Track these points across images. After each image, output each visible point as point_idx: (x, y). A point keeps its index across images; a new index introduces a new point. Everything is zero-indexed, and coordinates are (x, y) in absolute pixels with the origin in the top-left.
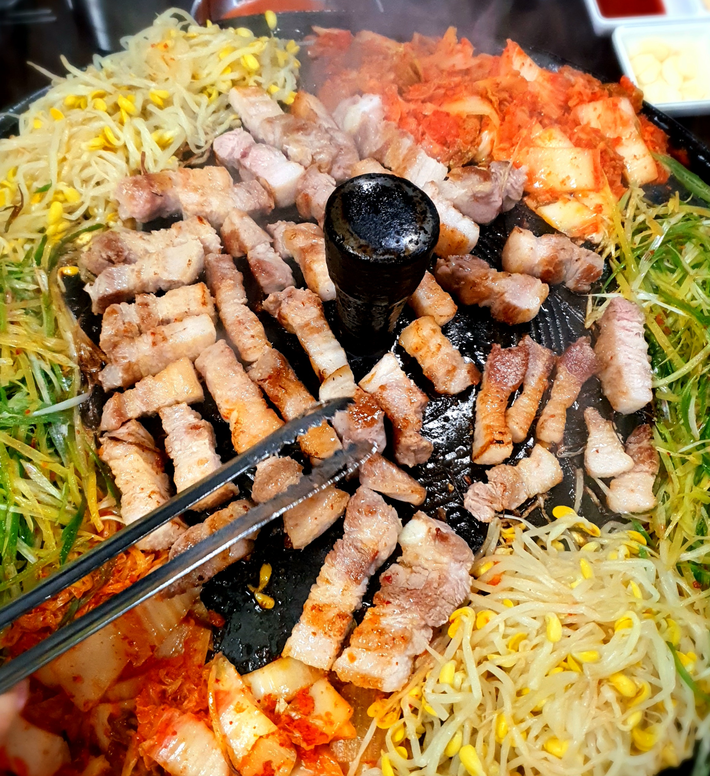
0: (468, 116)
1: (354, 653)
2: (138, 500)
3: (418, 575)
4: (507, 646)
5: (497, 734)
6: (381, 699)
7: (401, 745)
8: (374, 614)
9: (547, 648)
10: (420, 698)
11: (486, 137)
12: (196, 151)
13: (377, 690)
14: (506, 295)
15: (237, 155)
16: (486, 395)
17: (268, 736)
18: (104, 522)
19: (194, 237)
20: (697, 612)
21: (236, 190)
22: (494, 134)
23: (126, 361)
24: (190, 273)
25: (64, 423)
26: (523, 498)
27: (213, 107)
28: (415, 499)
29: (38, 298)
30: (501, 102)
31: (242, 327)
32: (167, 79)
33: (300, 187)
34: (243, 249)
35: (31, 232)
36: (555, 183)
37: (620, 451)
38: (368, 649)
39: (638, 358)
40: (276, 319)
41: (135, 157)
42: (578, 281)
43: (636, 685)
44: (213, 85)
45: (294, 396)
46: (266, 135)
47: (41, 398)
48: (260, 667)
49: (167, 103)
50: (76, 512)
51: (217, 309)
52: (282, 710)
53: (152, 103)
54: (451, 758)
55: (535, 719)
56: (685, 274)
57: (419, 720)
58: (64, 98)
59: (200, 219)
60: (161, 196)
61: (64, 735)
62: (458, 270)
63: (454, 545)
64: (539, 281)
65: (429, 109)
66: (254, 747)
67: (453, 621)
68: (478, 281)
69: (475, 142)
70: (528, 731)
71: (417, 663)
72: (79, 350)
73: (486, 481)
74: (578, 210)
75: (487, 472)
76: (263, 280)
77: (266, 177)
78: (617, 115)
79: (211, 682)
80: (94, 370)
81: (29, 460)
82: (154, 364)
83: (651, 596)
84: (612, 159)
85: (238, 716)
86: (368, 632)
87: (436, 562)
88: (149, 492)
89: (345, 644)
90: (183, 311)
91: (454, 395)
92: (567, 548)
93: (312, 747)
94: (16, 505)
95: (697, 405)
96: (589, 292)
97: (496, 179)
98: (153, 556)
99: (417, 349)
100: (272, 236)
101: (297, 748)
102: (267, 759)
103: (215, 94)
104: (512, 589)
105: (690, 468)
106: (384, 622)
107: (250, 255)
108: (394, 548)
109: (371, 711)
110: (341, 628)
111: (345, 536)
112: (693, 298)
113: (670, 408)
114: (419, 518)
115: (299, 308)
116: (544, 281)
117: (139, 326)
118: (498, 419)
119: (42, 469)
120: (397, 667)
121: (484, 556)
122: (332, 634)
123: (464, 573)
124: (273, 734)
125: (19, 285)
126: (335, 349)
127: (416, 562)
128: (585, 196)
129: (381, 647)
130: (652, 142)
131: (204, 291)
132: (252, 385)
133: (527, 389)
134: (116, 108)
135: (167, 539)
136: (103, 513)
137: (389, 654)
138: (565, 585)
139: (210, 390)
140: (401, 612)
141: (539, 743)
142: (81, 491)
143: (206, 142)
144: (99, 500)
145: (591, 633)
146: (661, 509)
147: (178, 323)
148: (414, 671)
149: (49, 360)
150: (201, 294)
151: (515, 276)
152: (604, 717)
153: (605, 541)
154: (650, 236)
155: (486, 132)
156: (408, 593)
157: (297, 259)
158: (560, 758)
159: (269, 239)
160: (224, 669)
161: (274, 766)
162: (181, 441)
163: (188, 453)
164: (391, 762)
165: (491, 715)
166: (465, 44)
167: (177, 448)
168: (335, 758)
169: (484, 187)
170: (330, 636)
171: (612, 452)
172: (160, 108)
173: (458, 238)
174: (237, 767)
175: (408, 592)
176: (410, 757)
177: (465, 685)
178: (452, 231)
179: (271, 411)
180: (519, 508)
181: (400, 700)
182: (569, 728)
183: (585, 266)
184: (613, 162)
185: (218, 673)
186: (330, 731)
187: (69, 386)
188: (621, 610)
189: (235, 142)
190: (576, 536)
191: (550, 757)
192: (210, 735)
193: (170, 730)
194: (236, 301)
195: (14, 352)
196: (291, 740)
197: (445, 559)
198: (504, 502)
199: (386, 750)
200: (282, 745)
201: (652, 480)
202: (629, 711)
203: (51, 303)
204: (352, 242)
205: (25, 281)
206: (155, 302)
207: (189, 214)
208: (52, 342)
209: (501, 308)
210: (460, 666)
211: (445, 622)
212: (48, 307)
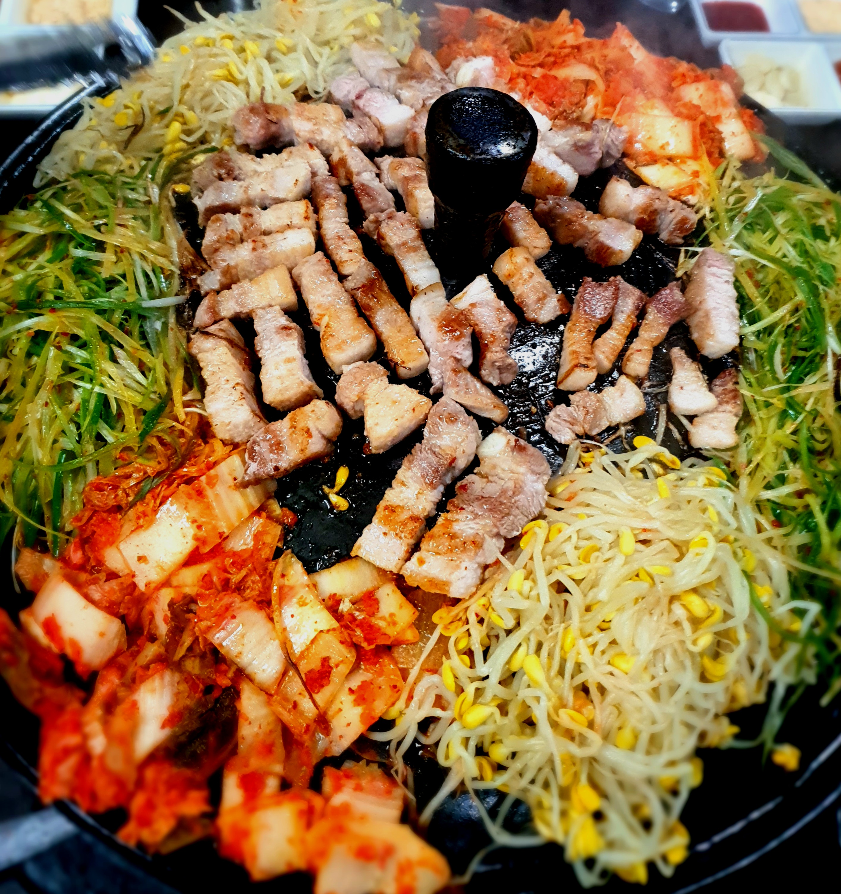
0: (575, 81)
1: (424, 556)
2: (222, 390)
3: (494, 484)
4: (579, 558)
5: (562, 648)
6: (447, 605)
7: (465, 653)
8: (446, 519)
9: (620, 560)
10: (487, 607)
11: (591, 101)
12: (314, 96)
13: (445, 596)
14: (600, 235)
15: (352, 97)
16: (574, 325)
17: (328, 631)
18: (187, 414)
19: (302, 160)
20: (775, 548)
21: (348, 123)
22: (599, 99)
23: (225, 264)
24: (296, 191)
25: (158, 319)
26: (605, 424)
27: (334, 58)
28: (497, 415)
29: (148, 209)
30: (607, 72)
31: (341, 243)
32: (293, 31)
33: (409, 126)
34: (349, 175)
35: (149, 152)
36: (655, 147)
37: (704, 389)
38: (438, 553)
39: (726, 304)
40: (375, 241)
41: (255, 90)
42: (671, 233)
43: (708, 606)
44: (335, 39)
45: (386, 307)
46: (381, 83)
47: (139, 292)
48: (328, 567)
49: (291, 49)
50: (159, 401)
51: (319, 226)
52: (345, 610)
53: (278, 50)
54: (514, 674)
55: (602, 634)
56: (777, 233)
57: (484, 629)
58: (194, 39)
59: (311, 146)
60: (276, 123)
61: (123, 619)
62: (555, 207)
63: (532, 455)
64: (634, 227)
65: (538, 73)
66: (313, 642)
67: (526, 533)
68: (575, 219)
69: (580, 105)
70: (594, 646)
71: (487, 573)
72: (181, 256)
73: (568, 404)
74: (676, 173)
75: (571, 396)
76: (366, 204)
77: (378, 116)
78: (718, 96)
79: (277, 575)
80: (194, 277)
81: (121, 346)
82: (252, 270)
83: (728, 525)
84: (711, 132)
85: (300, 610)
86: (439, 536)
87: (512, 472)
88: (233, 384)
89: (415, 548)
90: (285, 224)
91: (543, 325)
92: (646, 476)
93: (373, 647)
94: (102, 385)
95: (782, 353)
96: (682, 245)
97: (598, 132)
98: (231, 447)
99: (509, 275)
100: (378, 168)
101: (356, 647)
102: (325, 655)
103: (336, 48)
104: (588, 505)
105: (774, 412)
106: (456, 527)
107: (355, 179)
108: (472, 458)
109: (435, 618)
110: (412, 530)
111: (424, 441)
112: (785, 256)
113: (756, 357)
114: (499, 431)
115: (398, 229)
116: (638, 228)
117: (242, 235)
118: (584, 347)
119: (131, 356)
120: (465, 572)
121: (563, 475)
122: (403, 535)
123: (540, 486)
124: (334, 630)
125: (132, 195)
126: (429, 267)
127: (493, 472)
128: (683, 162)
129: (451, 551)
130: (751, 123)
131: (307, 207)
132: (345, 294)
133: (616, 324)
134: (242, 50)
135: (246, 430)
136: (186, 405)
137: (458, 558)
138: (641, 502)
139: (304, 296)
140: (474, 519)
141: (606, 657)
142: (168, 384)
143: (325, 89)
144: (184, 393)
145: (664, 550)
146: (743, 449)
147: (279, 235)
148: (483, 581)
149: (152, 262)
150: (305, 209)
151: (610, 219)
152: (674, 636)
153: (685, 474)
154: (744, 198)
155: (592, 96)
156: (483, 500)
157: (400, 191)
158: (627, 674)
159: (375, 169)
160: (291, 565)
161: (332, 663)
162: (271, 340)
163: (276, 352)
164: (452, 669)
165: (558, 627)
166: (577, 24)
167: (265, 347)
168: (396, 663)
169: (585, 136)
170: (401, 538)
171: (695, 390)
172: (284, 54)
173: (557, 181)
174: (294, 661)
175: (481, 499)
176: (472, 666)
177: (534, 593)
178: (552, 174)
179: (362, 320)
180: (600, 434)
181: (467, 609)
182: (638, 644)
183: (679, 218)
184: (712, 134)
185: (285, 568)
186: (392, 632)
187: (168, 288)
188: (696, 531)
189: (351, 86)
190: (656, 467)
191: (615, 671)
192: (270, 625)
193: (229, 614)
194: (338, 219)
195: (118, 250)
196: (351, 639)
197: (522, 469)
198: (586, 426)
199: (448, 657)
200: (342, 642)
201: (735, 420)
202: (700, 632)
203: (160, 212)
204: (451, 142)
205: (138, 193)
206: (259, 213)
207: (300, 140)
208: (155, 245)
209: (594, 248)
210: (529, 575)
211: (517, 533)
212: (157, 216)
